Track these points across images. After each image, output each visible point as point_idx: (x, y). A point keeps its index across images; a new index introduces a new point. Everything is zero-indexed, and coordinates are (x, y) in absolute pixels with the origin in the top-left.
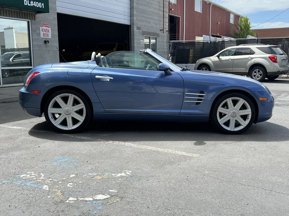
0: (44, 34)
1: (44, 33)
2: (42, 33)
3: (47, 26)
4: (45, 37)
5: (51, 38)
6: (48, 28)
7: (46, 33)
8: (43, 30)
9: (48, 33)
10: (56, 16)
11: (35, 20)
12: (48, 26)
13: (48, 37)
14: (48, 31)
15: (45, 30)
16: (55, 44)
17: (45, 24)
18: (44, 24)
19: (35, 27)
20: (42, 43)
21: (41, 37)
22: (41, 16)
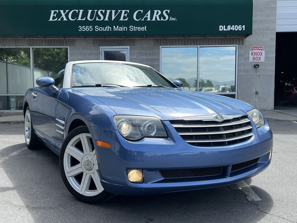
0: (254, 58)
1: (254, 56)
2: (251, 57)
3: (259, 48)
4: (255, 61)
5: (264, 61)
6: (260, 51)
7: (257, 56)
8: (254, 54)
9: (260, 56)
10: (274, 37)
11: (243, 44)
12: (261, 48)
13: (260, 61)
14: (260, 54)
15: (256, 54)
16: (270, 68)
17: (257, 47)
18: (254, 47)
19: (243, 51)
20: (251, 67)
21: (250, 61)
22: (252, 39)
